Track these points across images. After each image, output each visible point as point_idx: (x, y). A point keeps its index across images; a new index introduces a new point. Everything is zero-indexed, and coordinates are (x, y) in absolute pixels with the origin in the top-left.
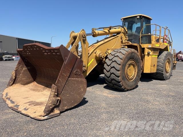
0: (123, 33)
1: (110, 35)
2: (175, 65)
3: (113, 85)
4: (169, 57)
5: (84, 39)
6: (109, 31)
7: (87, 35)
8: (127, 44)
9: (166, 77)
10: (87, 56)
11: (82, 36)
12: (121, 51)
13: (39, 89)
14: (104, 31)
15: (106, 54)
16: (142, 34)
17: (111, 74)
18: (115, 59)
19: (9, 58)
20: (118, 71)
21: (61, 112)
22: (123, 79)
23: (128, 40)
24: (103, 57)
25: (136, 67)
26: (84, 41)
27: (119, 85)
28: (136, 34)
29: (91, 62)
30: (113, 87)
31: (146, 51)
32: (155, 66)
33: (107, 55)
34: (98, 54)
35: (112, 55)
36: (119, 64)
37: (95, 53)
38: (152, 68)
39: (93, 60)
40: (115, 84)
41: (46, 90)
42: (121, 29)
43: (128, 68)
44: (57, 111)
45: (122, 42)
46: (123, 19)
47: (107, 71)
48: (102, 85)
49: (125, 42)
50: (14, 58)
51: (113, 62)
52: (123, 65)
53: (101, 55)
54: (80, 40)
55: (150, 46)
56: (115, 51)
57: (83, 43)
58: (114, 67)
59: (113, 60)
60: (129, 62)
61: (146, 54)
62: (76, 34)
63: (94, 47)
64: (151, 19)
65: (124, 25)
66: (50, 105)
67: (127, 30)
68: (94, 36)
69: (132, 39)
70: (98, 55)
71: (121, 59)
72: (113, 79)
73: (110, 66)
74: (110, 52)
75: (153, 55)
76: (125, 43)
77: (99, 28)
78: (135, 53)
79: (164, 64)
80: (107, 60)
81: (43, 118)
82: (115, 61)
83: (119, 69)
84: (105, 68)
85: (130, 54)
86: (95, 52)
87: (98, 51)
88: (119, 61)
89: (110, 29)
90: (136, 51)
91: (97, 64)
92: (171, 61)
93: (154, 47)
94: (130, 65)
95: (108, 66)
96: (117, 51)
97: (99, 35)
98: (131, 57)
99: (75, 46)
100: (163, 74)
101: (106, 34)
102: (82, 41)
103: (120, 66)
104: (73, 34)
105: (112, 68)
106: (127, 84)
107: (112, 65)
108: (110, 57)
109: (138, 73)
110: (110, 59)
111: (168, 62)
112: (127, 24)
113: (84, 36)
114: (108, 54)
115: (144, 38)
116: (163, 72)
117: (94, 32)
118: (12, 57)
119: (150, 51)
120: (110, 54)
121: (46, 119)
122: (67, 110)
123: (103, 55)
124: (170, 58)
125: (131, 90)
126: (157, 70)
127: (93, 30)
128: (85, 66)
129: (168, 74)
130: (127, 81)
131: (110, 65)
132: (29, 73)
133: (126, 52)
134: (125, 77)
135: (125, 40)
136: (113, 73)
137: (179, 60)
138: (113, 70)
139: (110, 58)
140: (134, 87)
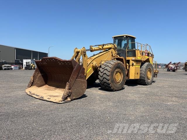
0: (113, 48)
1: (103, 50)
2: (156, 73)
3: (105, 86)
4: (149, 67)
5: (85, 54)
7: (86, 51)
8: (116, 57)
9: (148, 83)
10: (87, 65)
12: (110, 62)
13: (52, 89)
14: (99, 47)
16: (128, 49)
17: (104, 78)
18: (107, 68)
19: (8, 68)
20: (108, 76)
21: (72, 100)
22: (112, 82)
23: (117, 54)
24: (98, 66)
25: (122, 74)
26: (85, 55)
27: (109, 86)
28: (124, 49)
29: (89, 70)
30: (105, 88)
31: (131, 62)
32: (138, 74)
33: (101, 65)
36: (109, 72)
37: (92, 64)
38: (136, 75)
39: (91, 68)
40: (107, 86)
41: (57, 90)
42: (112, 46)
43: (115, 75)
44: (69, 99)
45: (112, 55)
46: (114, 37)
47: (100, 76)
48: (98, 88)
50: (13, 67)
51: (105, 70)
52: (112, 72)
53: (96, 65)
54: (82, 55)
55: (134, 58)
56: (106, 63)
57: (83, 57)
58: (105, 74)
59: (105, 69)
60: (116, 70)
61: (131, 64)
62: (79, 50)
63: (91, 59)
64: (135, 38)
65: (115, 42)
66: (66, 94)
67: (116, 47)
68: (91, 51)
69: (120, 53)
70: (94, 65)
71: (111, 68)
72: (105, 82)
74: (103, 63)
75: (136, 65)
76: (115, 56)
77: (95, 46)
78: (121, 64)
79: (146, 72)
80: (101, 68)
81: (61, 102)
82: (106, 69)
83: (109, 75)
85: (117, 65)
86: (92, 63)
87: (94, 62)
88: (109, 69)
89: (103, 46)
90: (121, 63)
91: (93, 72)
92: (152, 70)
93: (137, 59)
94: (117, 72)
95: (102, 73)
96: (108, 62)
97: (95, 50)
98: (117, 67)
99: (78, 58)
100: (145, 80)
101: (100, 49)
102: (83, 55)
103: (110, 73)
104: (77, 50)
105: (104, 74)
106: (115, 86)
107: (104, 72)
108: (103, 66)
109: (123, 78)
111: (149, 71)
112: (117, 41)
115: (130, 53)
116: (144, 78)
117: (92, 48)
118: (11, 66)
119: (134, 62)
120: (103, 64)
121: (63, 103)
122: (75, 99)
123: (98, 65)
124: (151, 68)
125: (118, 90)
126: (140, 77)
127: (91, 47)
129: (149, 81)
130: (114, 84)
132: (42, 78)
133: (114, 63)
134: (114, 81)
136: (105, 78)
137: (170, 70)
138: (105, 76)
140: (120, 88)
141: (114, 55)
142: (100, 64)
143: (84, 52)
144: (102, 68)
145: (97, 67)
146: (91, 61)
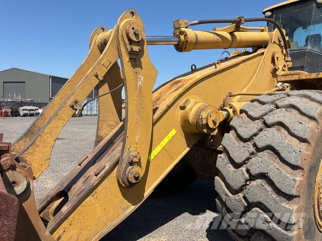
5: (136, 48)
6: (231, 33)
10: (149, 118)
11: (128, 36)
12: (291, 101)
15: (225, 113)
17: (250, 205)
18: (271, 137)
19: (30, 112)
23: (291, 69)
24: (214, 123)
26: (136, 58)
29: (165, 141)
33: (228, 117)
34: (194, 109)
35: (253, 119)
36: (294, 167)
37: (183, 108)
46: (271, 11)
49: (283, 73)
50: (40, 111)
51: (259, 150)
53: (204, 115)
54: (120, 55)
56: (263, 103)
58: (263, 176)
59: (260, 142)
62: (107, 33)
63: (180, 84)
68: (181, 47)
69: (302, 67)
70: (191, 117)
71: (303, 140)
73: (243, 169)
74: (238, 104)
77: (200, 23)
82: (269, 148)
83: (292, 191)
84: (218, 173)
86: (181, 102)
87: (192, 101)
89: (237, 28)
91: (188, 149)
95: (237, 166)
96: (273, 103)
97: (198, 44)
99: (97, 76)
102: (126, 58)
103: (299, 177)
104: (101, 37)
105: (252, 177)
110: (245, 136)
113: (133, 38)
114: (231, 111)
117: (182, 33)
118: (36, 110)
120: (242, 111)
123: (213, 117)
127: (177, 25)
128: (135, 160)
131: (244, 163)
135: (285, 66)
136: (260, 204)
138: (259, 191)
139: (245, 133)
141: (279, 72)
142: (222, 109)
143: (131, 42)
144: (240, 138)
145: (207, 124)
146: (176, 94)
